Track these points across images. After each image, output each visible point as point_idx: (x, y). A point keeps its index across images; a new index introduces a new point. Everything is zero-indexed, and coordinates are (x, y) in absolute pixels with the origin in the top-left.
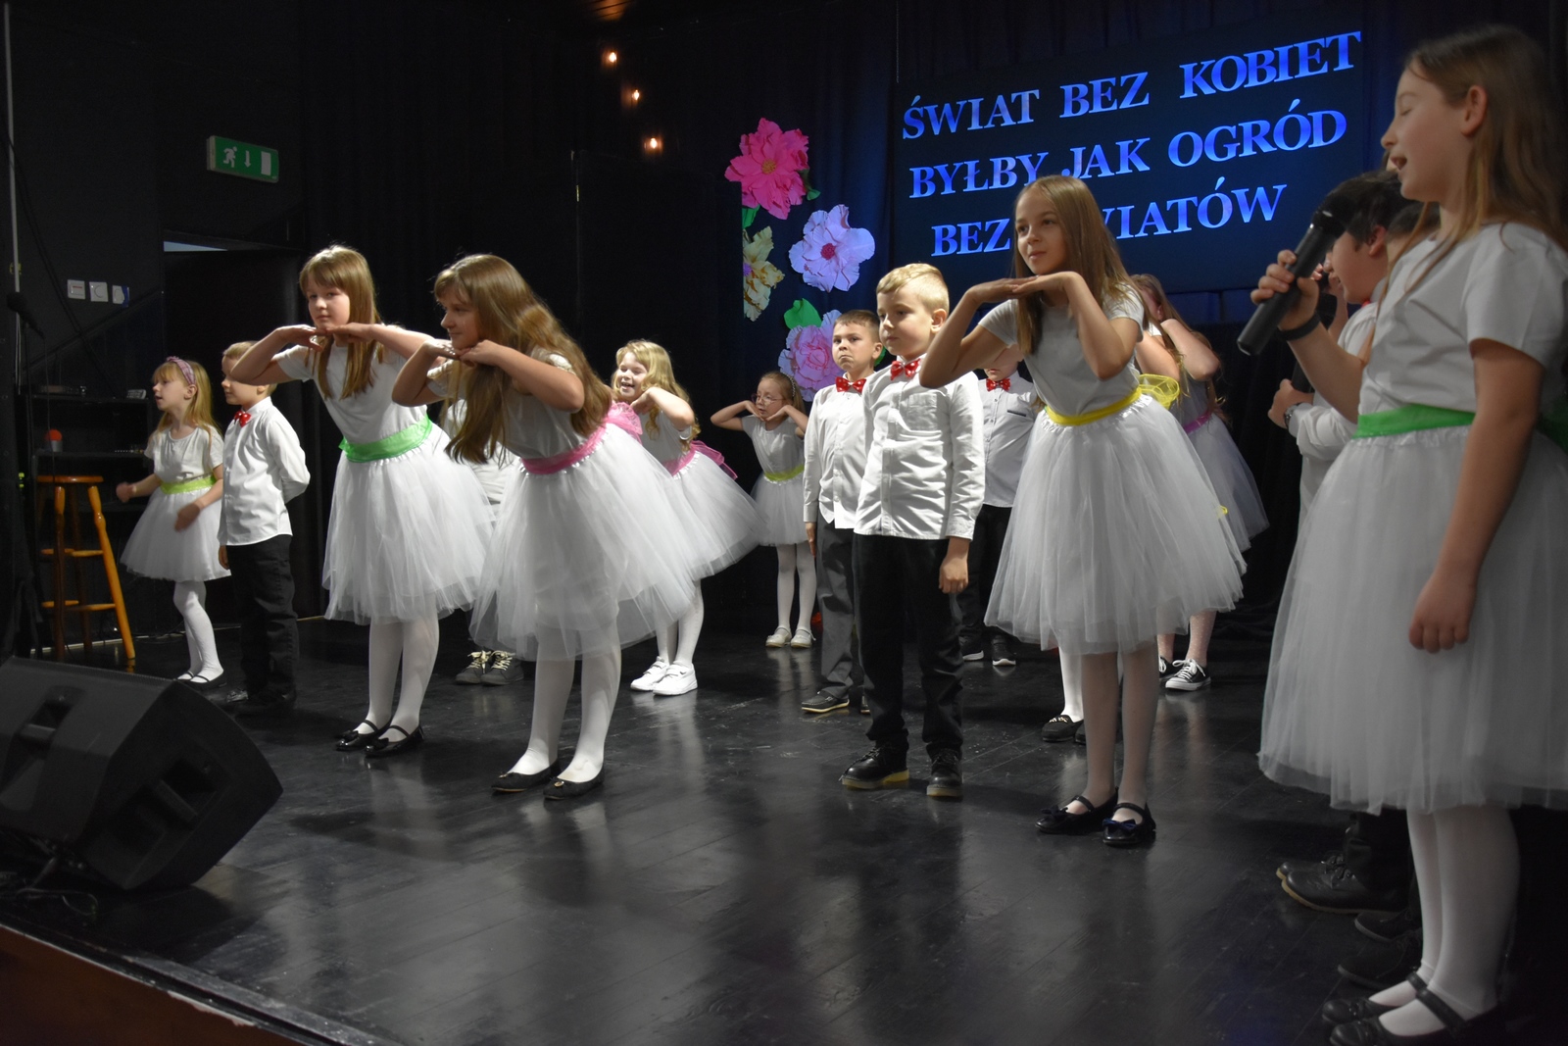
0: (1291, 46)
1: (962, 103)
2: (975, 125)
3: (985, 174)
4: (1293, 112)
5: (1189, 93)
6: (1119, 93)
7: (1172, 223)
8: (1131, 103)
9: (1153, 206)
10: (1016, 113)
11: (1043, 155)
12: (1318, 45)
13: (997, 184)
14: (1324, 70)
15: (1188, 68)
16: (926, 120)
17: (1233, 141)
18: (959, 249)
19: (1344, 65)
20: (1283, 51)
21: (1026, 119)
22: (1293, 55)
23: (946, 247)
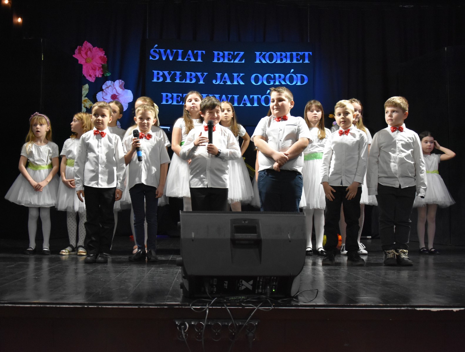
0: (291, 53)
1: (175, 51)
2: (180, 59)
3: (183, 77)
4: (292, 73)
5: (258, 62)
6: (234, 58)
7: (252, 103)
8: (238, 61)
9: (245, 96)
10: (196, 58)
11: (206, 74)
12: (299, 54)
13: (188, 81)
14: (301, 62)
15: (258, 53)
16: (160, 54)
17: (272, 79)
18: (172, 102)
19: (307, 61)
20: (288, 54)
21: (199, 60)
22: (291, 55)
23: (167, 101)
